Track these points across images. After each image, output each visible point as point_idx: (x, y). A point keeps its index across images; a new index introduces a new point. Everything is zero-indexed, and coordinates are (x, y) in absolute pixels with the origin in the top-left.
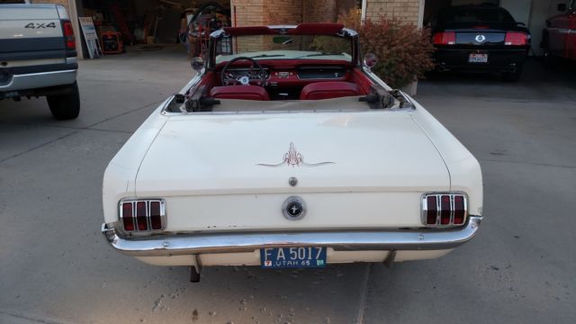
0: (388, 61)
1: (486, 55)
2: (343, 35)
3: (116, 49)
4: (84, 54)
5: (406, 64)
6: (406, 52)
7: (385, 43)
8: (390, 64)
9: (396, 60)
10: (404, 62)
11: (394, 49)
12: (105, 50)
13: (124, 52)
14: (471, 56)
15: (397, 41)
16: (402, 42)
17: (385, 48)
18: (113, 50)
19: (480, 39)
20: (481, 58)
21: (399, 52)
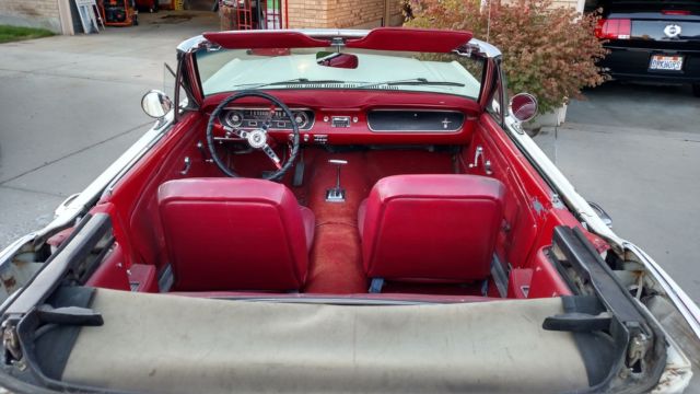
0: (530, 72)
1: (680, 59)
2: (469, 55)
3: (123, 19)
4: (75, 27)
5: (558, 77)
6: (559, 58)
7: (524, 41)
8: (532, 77)
9: (541, 71)
10: (556, 75)
11: (539, 51)
12: (108, 21)
13: (136, 24)
14: (655, 58)
15: (545, 39)
16: (554, 40)
17: (524, 50)
18: (120, 20)
19: (672, 31)
20: (673, 63)
21: (547, 56)
